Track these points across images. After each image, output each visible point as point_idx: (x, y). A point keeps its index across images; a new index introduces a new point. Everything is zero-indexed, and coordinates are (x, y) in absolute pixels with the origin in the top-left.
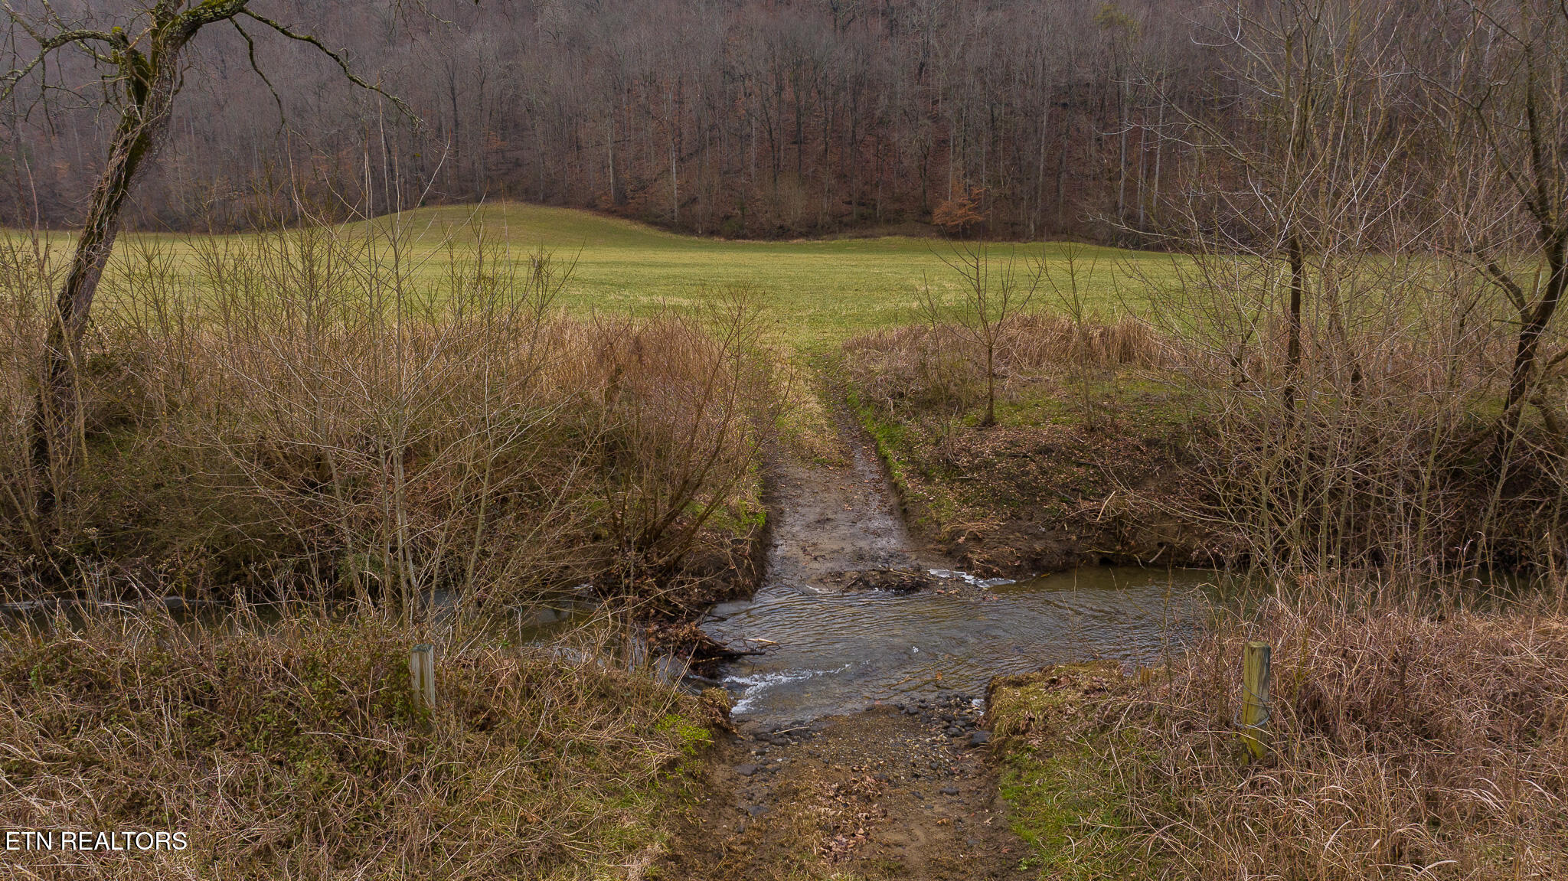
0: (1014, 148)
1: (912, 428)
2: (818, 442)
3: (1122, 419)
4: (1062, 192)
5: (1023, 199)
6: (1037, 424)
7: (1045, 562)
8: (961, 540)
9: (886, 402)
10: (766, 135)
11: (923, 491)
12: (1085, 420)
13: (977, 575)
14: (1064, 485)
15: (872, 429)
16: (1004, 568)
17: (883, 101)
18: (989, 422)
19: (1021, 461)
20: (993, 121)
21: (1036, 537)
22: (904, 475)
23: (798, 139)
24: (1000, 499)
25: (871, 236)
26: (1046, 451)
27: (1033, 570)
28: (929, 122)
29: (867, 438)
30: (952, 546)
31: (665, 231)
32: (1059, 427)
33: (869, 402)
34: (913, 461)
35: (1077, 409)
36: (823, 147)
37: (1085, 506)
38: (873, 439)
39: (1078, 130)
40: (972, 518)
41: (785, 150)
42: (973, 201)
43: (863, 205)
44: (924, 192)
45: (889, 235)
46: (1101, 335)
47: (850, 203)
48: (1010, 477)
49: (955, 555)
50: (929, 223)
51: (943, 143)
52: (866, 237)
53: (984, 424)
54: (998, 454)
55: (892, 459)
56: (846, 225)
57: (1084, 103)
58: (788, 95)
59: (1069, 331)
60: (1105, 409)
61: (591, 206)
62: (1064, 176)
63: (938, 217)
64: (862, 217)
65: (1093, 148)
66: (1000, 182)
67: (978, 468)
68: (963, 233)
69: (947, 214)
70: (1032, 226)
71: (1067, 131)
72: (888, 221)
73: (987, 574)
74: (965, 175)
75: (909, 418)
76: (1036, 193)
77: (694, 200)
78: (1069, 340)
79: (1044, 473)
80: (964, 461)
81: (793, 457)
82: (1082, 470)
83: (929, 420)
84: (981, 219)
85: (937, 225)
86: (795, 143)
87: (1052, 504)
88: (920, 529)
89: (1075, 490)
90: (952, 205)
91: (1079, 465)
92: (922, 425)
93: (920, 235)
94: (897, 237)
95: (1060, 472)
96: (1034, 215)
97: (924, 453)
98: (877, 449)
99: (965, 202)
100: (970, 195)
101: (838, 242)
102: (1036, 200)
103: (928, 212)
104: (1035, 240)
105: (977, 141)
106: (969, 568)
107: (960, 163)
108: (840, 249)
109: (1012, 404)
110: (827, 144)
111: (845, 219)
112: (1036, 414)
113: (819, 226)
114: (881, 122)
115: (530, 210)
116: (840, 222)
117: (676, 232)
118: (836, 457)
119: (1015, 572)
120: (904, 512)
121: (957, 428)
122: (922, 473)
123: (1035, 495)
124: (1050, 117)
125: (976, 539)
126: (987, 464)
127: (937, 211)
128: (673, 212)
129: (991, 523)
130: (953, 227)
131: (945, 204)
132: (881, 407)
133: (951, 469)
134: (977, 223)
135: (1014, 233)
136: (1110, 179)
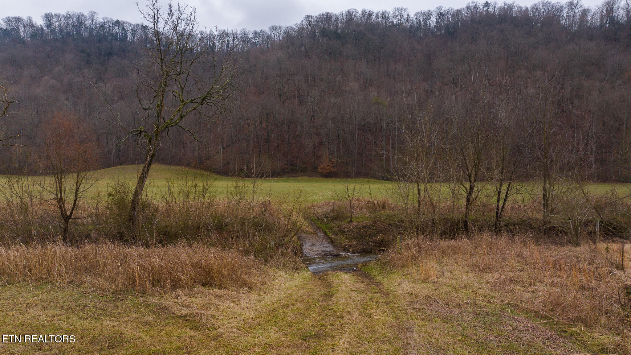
0: (346, 146)
1: (332, 224)
2: (307, 229)
3: (382, 220)
4: (363, 161)
5: (350, 163)
6: (362, 221)
7: (366, 250)
8: (347, 246)
9: (323, 219)
10: (256, 140)
11: (336, 237)
12: (374, 220)
13: (351, 253)
14: (370, 234)
15: (320, 226)
16: (357, 251)
17: (299, 128)
18: (351, 221)
19: (359, 229)
20: (338, 136)
21: (364, 246)
22: (331, 235)
23: (268, 141)
24: (355, 238)
25: (296, 177)
26: (365, 227)
27: (364, 252)
28: (316, 136)
29: (319, 228)
30: (345, 248)
31: (218, 175)
32: (368, 222)
33: (318, 219)
34: (333, 232)
35: (372, 218)
36: (276, 144)
37: (375, 238)
38: (321, 228)
39: (368, 139)
40: (349, 242)
41: (263, 145)
42: (332, 164)
43: (292, 165)
44: (315, 161)
45: (302, 176)
46: (377, 202)
47: (287, 164)
48: (357, 233)
49: (346, 250)
50: (317, 172)
51: (321, 143)
52: (294, 177)
53: (350, 222)
54: (354, 228)
55: (327, 231)
56: (286, 172)
57: (370, 130)
58: (264, 125)
59: (369, 201)
60: (378, 217)
61: (188, 165)
62: (364, 155)
63: (319, 170)
64: (293, 170)
65: (374, 146)
66: (341, 157)
67: (349, 231)
68: (329, 175)
69: (323, 169)
70: (354, 173)
71: (365, 140)
72: (301, 171)
73: (354, 253)
74: (329, 155)
75: (331, 222)
76: (355, 161)
77: (228, 163)
78: (369, 204)
79: (365, 232)
80: (346, 230)
81: (302, 232)
82: (374, 231)
83: (336, 222)
84: (336, 170)
85: (320, 172)
86: (266, 143)
87: (367, 238)
88: (337, 245)
89: (372, 235)
90: (325, 165)
91: (373, 230)
92: (334, 224)
93: (314, 176)
94: (305, 177)
95: (369, 231)
96: (354, 169)
97: (335, 229)
98: (323, 230)
99: (329, 164)
100: (331, 162)
101: (284, 179)
102: (355, 164)
103: (316, 168)
104: (354, 178)
105: (333, 143)
106: (349, 252)
107: (327, 151)
108: (285, 181)
109: (356, 217)
110: (278, 143)
111: (286, 170)
112: (362, 219)
113: (276, 173)
114: (298, 135)
115: (164, 167)
116: (284, 171)
117: (223, 175)
118: (313, 232)
119: (360, 252)
120: (332, 242)
121: (343, 224)
122: (336, 234)
123: (363, 237)
124: (358, 134)
125: (350, 246)
126: (351, 230)
127: (319, 168)
128: (221, 167)
129: (354, 243)
130: (325, 173)
131: (322, 165)
132: (322, 220)
133: (343, 232)
134: (334, 172)
135: (347, 175)
136: (380, 157)
